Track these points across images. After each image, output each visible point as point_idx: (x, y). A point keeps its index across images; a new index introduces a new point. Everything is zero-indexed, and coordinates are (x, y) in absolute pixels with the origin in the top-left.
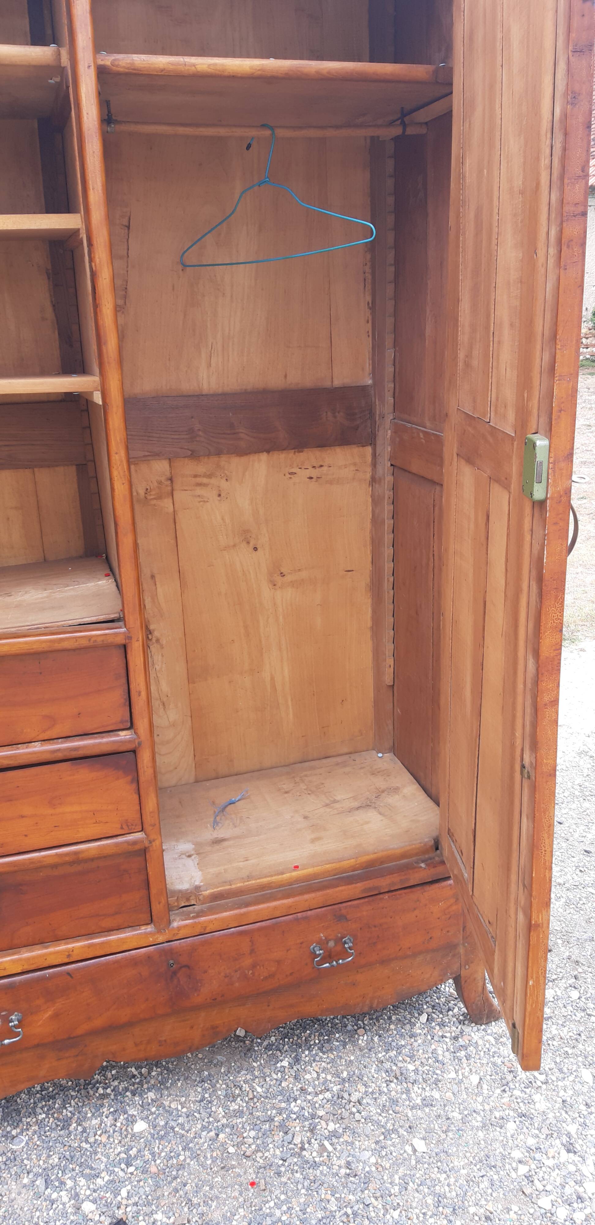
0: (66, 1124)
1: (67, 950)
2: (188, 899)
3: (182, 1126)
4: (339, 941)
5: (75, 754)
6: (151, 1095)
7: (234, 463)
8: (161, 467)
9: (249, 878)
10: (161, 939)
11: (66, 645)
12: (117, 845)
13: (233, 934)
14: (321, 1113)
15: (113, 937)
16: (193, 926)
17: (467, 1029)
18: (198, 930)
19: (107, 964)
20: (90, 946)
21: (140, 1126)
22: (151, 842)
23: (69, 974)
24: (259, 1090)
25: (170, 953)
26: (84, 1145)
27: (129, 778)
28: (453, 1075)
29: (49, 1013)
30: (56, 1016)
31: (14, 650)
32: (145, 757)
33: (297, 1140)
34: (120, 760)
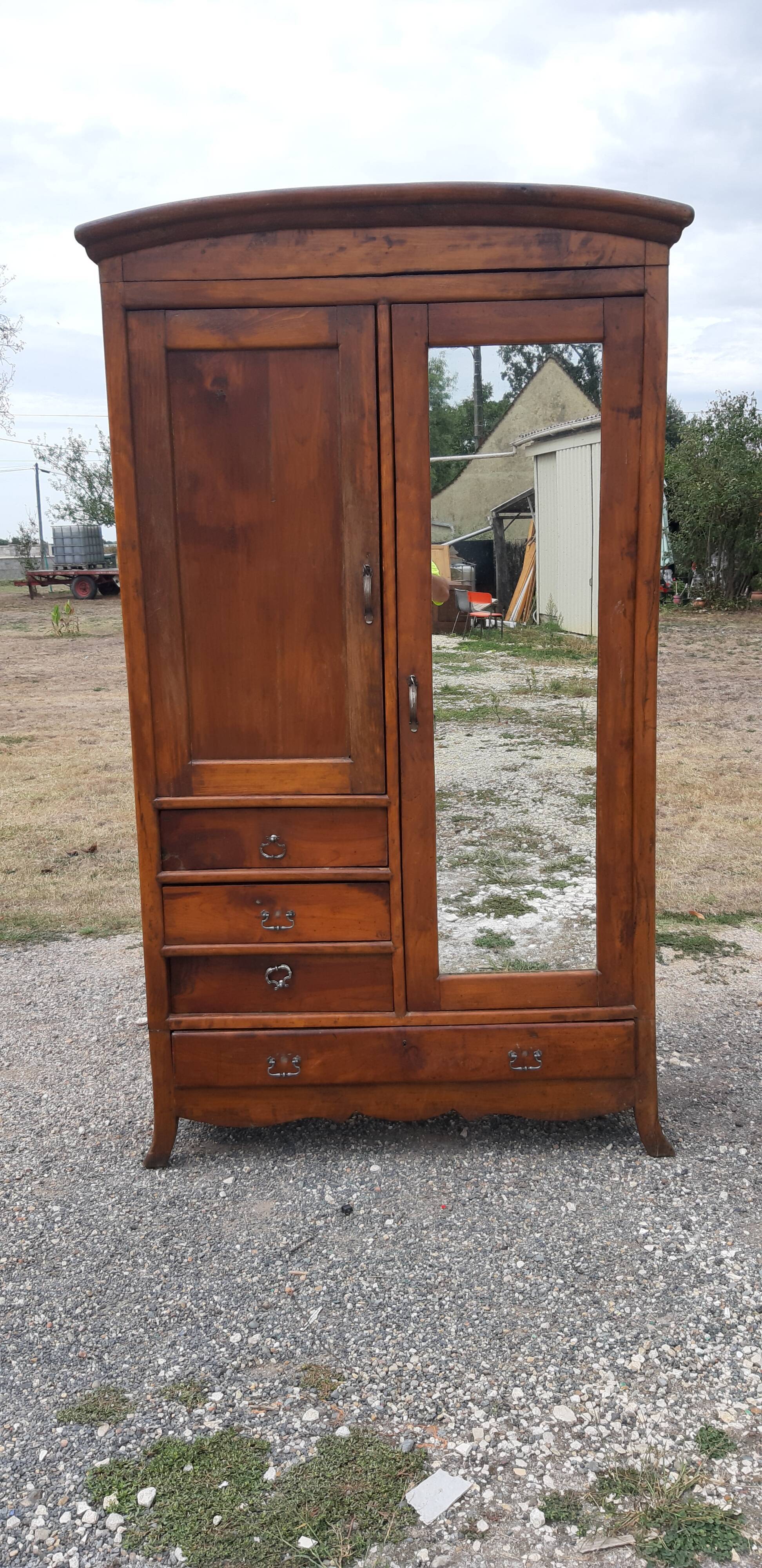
0: (325, 1160)
1: (335, 1018)
3: (404, 1173)
4: (531, 1052)
5: (348, 878)
6: (388, 1155)
10: (399, 1023)
11: (349, 803)
12: (373, 947)
13: (449, 1030)
14: (506, 1181)
15: (366, 1015)
16: (422, 1018)
17: (641, 1158)
18: (425, 1022)
19: (360, 1033)
20: (350, 1018)
21: (375, 1168)
22: (395, 949)
23: (334, 1034)
24: (466, 1164)
25: (405, 1035)
26: (334, 1171)
27: (384, 901)
28: (617, 1179)
29: (319, 1061)
30: (323, 1065)
31: (317, 804)
32: (395, 887)
33: (483, 1191)
34: (380, 886)
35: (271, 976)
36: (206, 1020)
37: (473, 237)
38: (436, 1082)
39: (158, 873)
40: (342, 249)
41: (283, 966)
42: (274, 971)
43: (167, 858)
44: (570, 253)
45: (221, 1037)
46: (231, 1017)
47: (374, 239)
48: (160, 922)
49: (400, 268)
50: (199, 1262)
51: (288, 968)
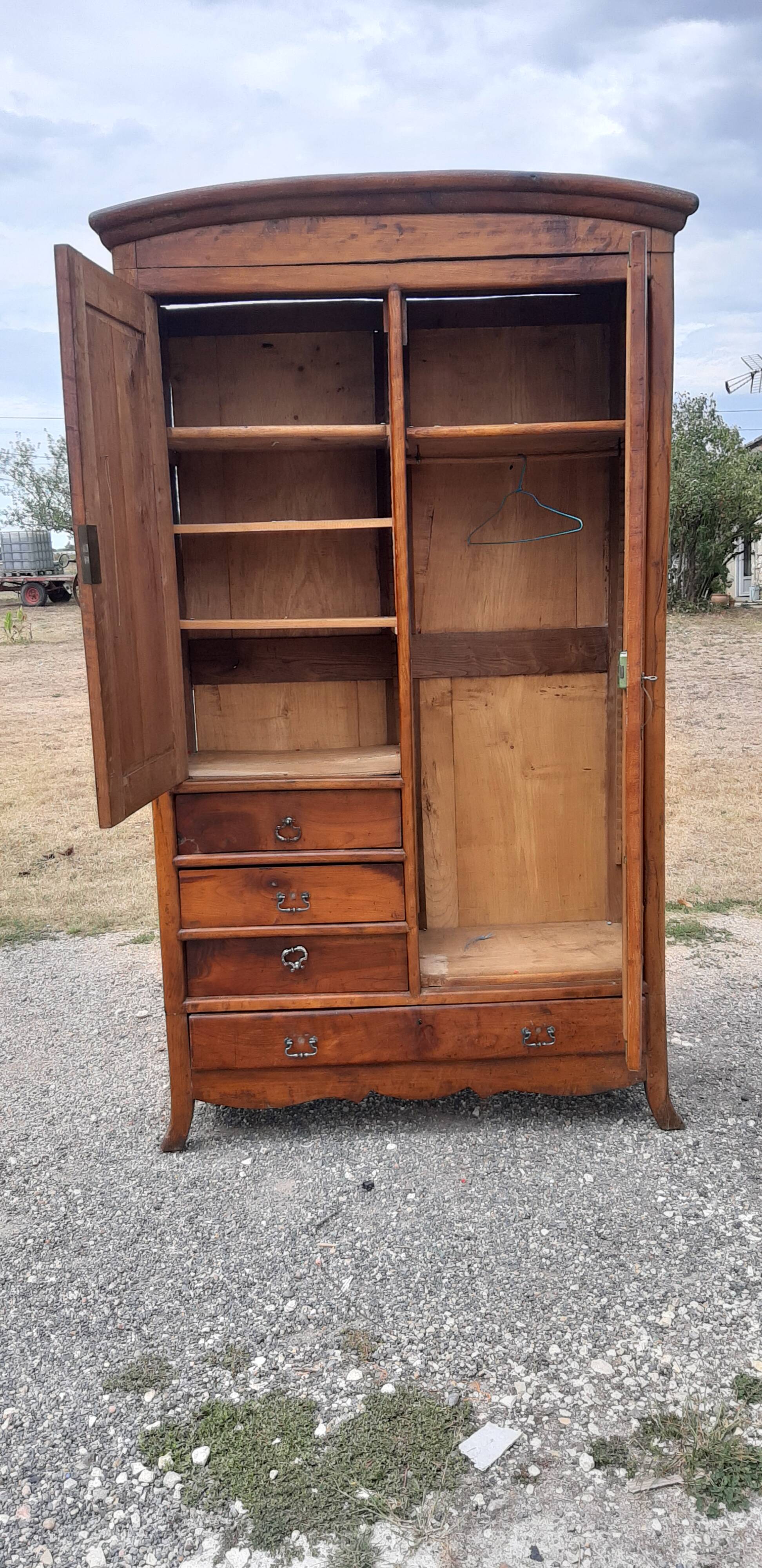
0: (340, 1140)
1: (351, 999)
2: (435, 982)
3: (421, 1151)
4: (544, 1029)
5: (363, 860)
6: (402, 1135)
7: (498, 683)
8: (444, 684)
9: (481, 974)
10: (414, 1002)
11: (364, 786)
12: (388, 927)
13: (464, 1008)
14: (522, 1156)
15: (381, 995)
16: (437, 997)
17: (652, 1132)
18: (442, 1001)
19: (376, 1013)
20: (366, 998)
21: (391, 1147)
22: (410, 929)
23: (351, 1015)
24: (481, 1141)
25: (418, 1014)
26: (351, 1150)
27: (398, 882)
28: (631, 1151)
29: (336, 1042)
30: (340, 1045)
31: (331, 786)
32: (411, 868)
33: (501, 1165)
34: (393, 868)
35: (288, 958)
36: (223, 1003)
37: (482, 225)
38: (450, 1061)
39: (174, 857)
40: (353, 236)
41: (298, 948)
42: (290, 953)
43: (183, 842)
44: (578, 240)
45: (238, 1020)
46: (248, 1000)
47: (385, 226)
48: (177, 906)
49: (411, 255)
50: (226, 1238)
51: (304, 950)
